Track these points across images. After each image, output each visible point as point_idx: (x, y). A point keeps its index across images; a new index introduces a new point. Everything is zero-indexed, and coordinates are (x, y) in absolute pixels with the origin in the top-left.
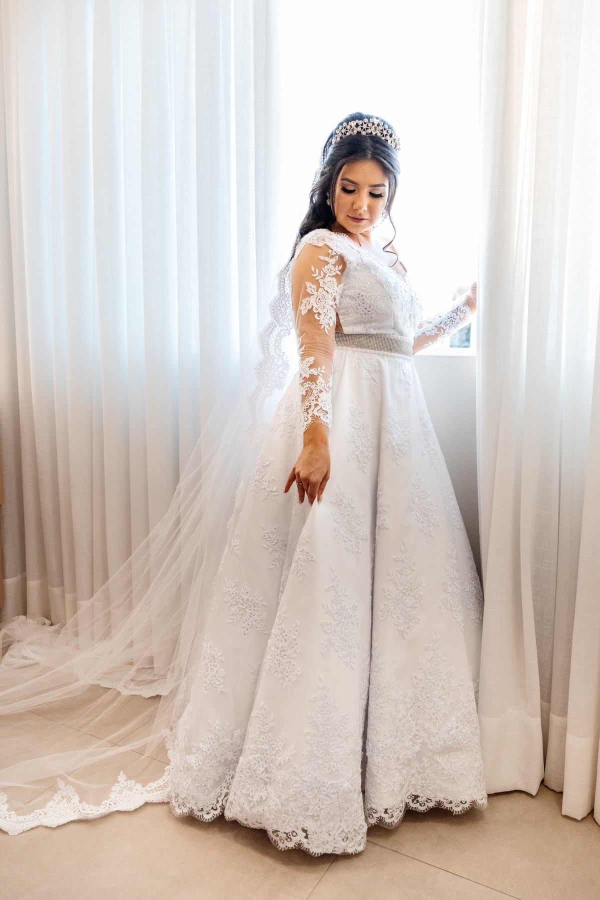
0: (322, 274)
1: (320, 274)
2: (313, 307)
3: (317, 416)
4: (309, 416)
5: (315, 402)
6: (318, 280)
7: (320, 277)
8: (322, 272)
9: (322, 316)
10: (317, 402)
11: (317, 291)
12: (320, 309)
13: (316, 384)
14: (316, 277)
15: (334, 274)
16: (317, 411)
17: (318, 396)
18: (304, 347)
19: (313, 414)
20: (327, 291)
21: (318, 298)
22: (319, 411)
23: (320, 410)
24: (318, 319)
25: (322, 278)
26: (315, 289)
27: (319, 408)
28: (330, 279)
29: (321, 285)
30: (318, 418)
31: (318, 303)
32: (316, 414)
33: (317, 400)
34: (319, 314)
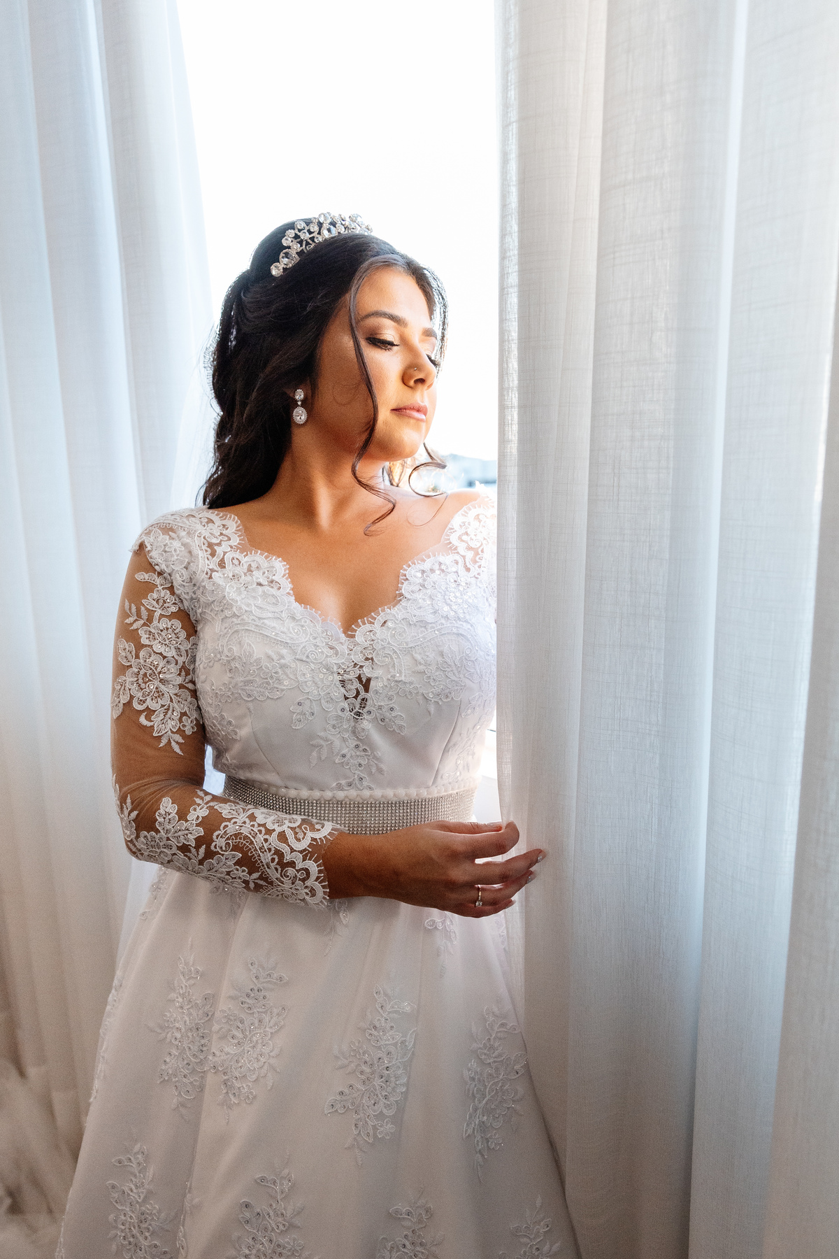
0: (144, 614)
1: (139, 615)
2: (132, 697)
3: (310, 845)
4: (300, 865)
5: (273, 838)
6: (137, 629)
7: (142, 622)
8: (143, 608)
9: (157, 716)
10: (275, 835)
11: (137, 657)
12: (149, 699)
13: (229, 820)
14: (131, 624)
15: (174, 609)
16: (299, 840)
17: (259, 825)
18: (129, 800)
19: (301, 852)
20: (161, 654)
21: (142, 672)
22: (300, 836)
23: (296, 833)
24: (149, 724)
25: (144, 625)
26: (134, 653)
27: (290, 835)
28: (165, 623)
29: (144, 641)
30: (315, 845)
31: (143, 686)
32: (304, 844)
33: (269, 832)
34: (149, 712)
